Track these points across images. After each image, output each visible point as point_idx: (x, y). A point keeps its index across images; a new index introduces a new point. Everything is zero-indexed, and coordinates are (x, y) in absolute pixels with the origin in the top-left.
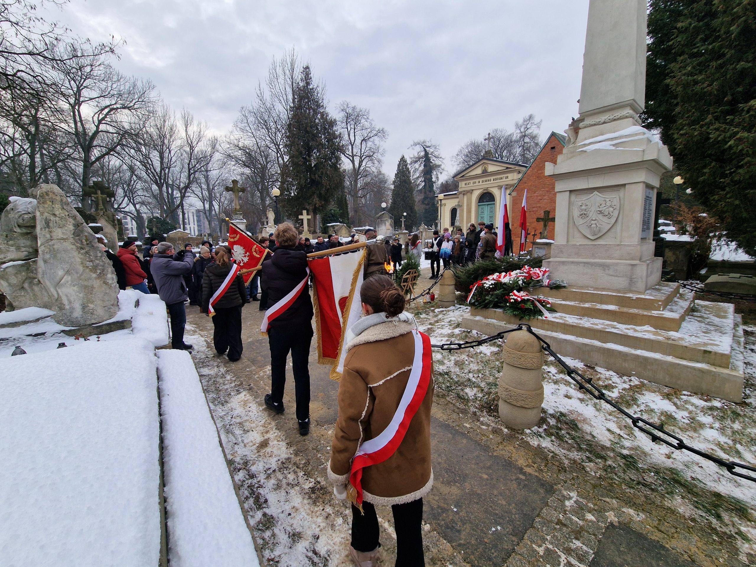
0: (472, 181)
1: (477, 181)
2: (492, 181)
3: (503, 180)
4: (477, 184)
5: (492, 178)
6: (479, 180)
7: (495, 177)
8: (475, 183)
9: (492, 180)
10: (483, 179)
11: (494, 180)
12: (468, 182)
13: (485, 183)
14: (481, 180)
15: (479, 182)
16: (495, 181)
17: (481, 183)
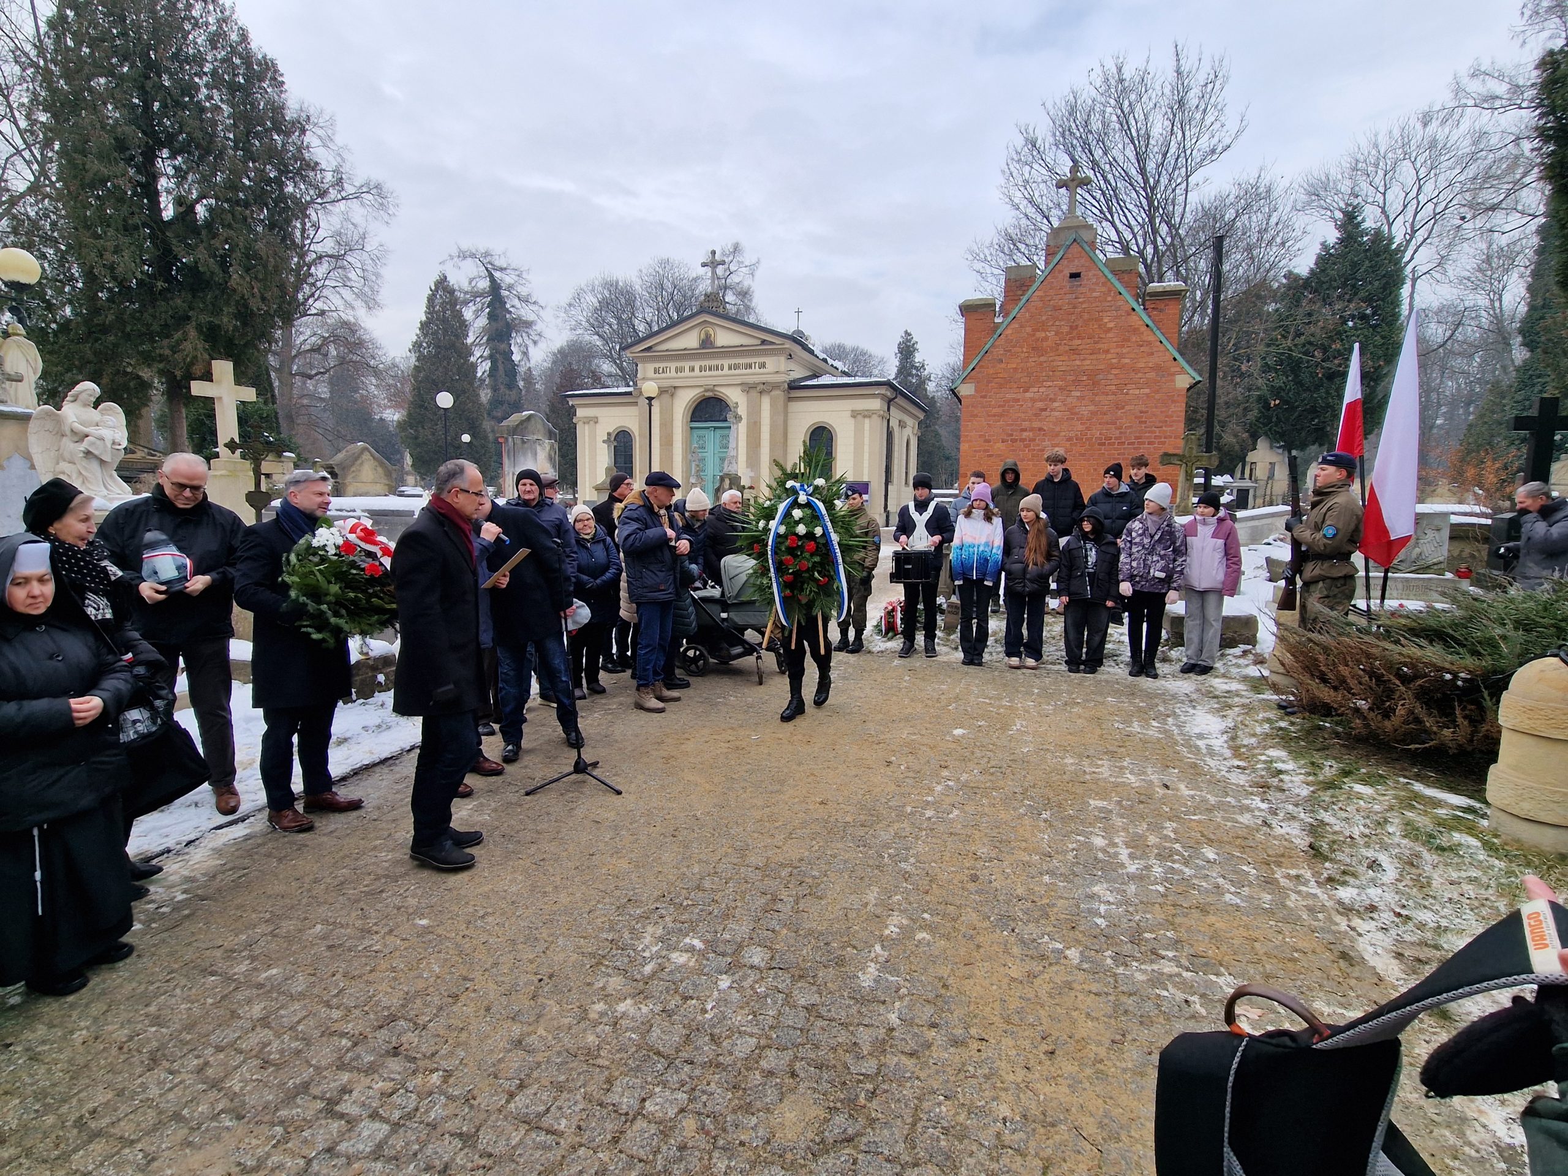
0: (673, 365)
1: (687, 365)
2: (726, 371)
3: (753, 370)
4: (687, 373)
5: (726, 363)
6: (692, 363)
7: (733, 361)
8: (682, 370)
9: (726, 367)
10: (703, 363)
11: (730, 368)
12: (662, 365)
13: (708, 373)
14: (697, 365)
15: (692, 369)
16: (733, 372)
17: (697, 371)
